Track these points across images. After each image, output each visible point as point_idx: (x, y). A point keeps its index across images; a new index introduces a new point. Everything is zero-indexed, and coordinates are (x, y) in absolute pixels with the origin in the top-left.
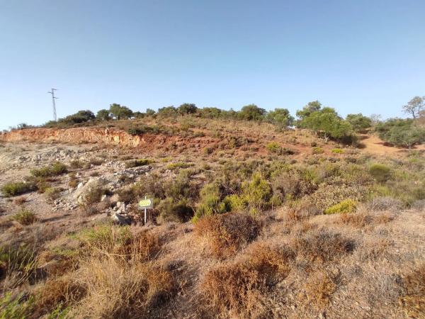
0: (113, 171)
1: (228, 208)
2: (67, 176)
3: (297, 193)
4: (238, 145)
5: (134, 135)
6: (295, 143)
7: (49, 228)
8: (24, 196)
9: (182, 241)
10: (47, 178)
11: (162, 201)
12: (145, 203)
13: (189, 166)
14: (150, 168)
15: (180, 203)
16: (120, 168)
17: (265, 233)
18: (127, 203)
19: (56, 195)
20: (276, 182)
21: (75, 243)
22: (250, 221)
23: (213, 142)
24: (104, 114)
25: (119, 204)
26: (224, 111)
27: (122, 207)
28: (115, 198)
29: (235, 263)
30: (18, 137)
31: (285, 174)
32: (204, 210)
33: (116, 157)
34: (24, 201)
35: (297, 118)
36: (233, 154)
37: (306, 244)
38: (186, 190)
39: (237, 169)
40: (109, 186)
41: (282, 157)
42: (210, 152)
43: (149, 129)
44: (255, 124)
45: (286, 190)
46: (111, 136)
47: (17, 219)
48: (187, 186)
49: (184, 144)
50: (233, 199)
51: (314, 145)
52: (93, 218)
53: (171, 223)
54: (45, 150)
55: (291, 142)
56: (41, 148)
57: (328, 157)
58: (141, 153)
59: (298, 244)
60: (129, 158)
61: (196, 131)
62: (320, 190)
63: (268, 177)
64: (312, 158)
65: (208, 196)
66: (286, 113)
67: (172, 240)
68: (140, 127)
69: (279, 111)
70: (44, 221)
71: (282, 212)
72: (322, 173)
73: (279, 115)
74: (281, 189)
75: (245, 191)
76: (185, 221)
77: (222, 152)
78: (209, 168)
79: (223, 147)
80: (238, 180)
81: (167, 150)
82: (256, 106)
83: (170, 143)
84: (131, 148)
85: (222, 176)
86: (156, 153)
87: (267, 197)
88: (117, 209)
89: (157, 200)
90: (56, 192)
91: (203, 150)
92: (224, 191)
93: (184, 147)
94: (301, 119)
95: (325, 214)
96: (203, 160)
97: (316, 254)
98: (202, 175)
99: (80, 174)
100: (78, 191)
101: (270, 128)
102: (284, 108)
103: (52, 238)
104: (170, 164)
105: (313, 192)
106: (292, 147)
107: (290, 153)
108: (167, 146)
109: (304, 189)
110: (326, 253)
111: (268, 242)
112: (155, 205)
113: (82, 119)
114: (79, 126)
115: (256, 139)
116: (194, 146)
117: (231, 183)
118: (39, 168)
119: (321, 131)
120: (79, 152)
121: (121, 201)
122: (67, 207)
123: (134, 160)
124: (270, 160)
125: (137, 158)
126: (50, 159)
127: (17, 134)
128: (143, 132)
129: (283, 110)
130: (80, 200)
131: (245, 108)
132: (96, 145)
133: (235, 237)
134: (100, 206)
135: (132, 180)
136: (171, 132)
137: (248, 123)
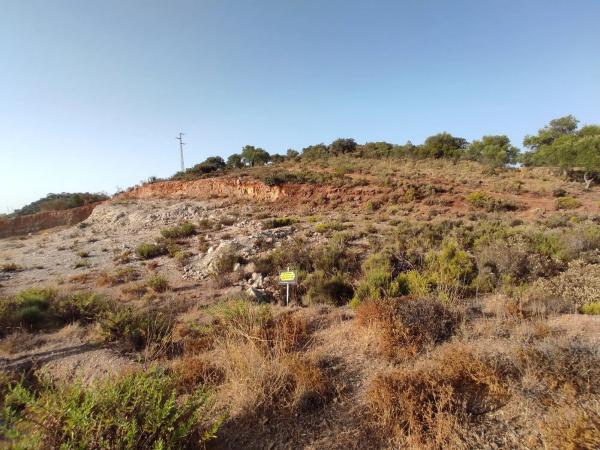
0: (247, 233)
1: (404, 289)
2: (196, 238)
3: (523, 274)
4: (419, 196)
5: (272, 186)
6: (520, 191)
7: (181, 298)
8: (155, 260)
9: (338, 331)
10: (177, 240)
11: (310, 275)
12: (288, 276)
13: (345, 228)
14: (293, 230)
15: (333, 278)
16: (256, 229)
17: (465, 333)
18: (264, 275)
19: (186, 261)
20: (484, 255)
21: (208, 319)
22: (439, 311)
23: (380, 192)
24: (235, 158)
25: (254, 275)
26: (397, 146)
27: (258, 279)
28: (250, 268)
29: (416, 370)
30: (149, 193)
31: (499, 241)
32: (368, 290)
33: (250, 215)
34: (155, 266)
35: (524, 150)
36: (410, 210)
37: (542, 359)
38: (343, 261)
39: (418, 233)
40: (243, 252)
41: (495, 214)
42: (376, 207)
43: (291, 177)
44: (447, 164)
45: (501, 267)
46: (243, 188)
47: (151, 286)
48: (343, 255)
49: (339, 197)
50: (412, 277)
51: (561, 194)
52: (226, 292)
53: (321, 305)
54: (173, 207)
55: (511, 190)
56: (169, 204)
57: (591, 215)
58: (280, 209)
59: (526, 357)
60: (266, 217)
61: (356, 177)
62: (570, 272)
63: (469, 246)
64: (554, 216)
65: (374, 271)
66: (503, 142)
67: (324, 328)
68: (280, 175)
69: (490, 141)
70: (176, 290)
71: (494, 302)
72: (575, 243)
73: (491, 146)
74: (493, 267)
75: (431, 265)
76: (340, 303)
77: (395, 207)
78: (375, 231)
79: (396, 200)
80: (420, 250)
81: (316, 204)
82: (449, 136)
83: (318, 196)
84: (268, 203)
85: (394, 242)
86: (301, 209)
87: (467, 278)
88: (253, 282)
89: (303, 273)
90: (186, 256)
91: (367, 205)
92: (397, 265)
93: (339, 200)
94: (534, 150)
95: (581, 312)
96: (367, 219)
97: (562, 378)
98: (365, 241)
99: (210, 236)
100: (208, 258)
101: (472, 170)
102: (500, 134)
103: (185, 310)
104: (319, 224)
105: (555, 275)
106: (513, 199)
107: (510, 208)
108: (316, 200)
109: (537, 267)
110: (584, 379)
111: (469, 347)
112: (300, 279)
113: (211, 168)
114: (208, 177)
115: (448, 187)
116: (352, 199)
117: (408, 254)
118: (168, 228)
119: (576, 169)
120: (208, 209)
121: (257, 272)
122: (197, 275)
123: (273, 219)
124: (473, 219)
125: (276, 216)
126: (179, 217)
127: (148, 189)
128: (283, 182)
129: (497, 138)
130: (210, 268)
131: (430, 140)
132: (227, 200)
133: (415, 333)
134: (233, 276)
135: (270, 245)
136: (320, 179)
137: (436, 162)
